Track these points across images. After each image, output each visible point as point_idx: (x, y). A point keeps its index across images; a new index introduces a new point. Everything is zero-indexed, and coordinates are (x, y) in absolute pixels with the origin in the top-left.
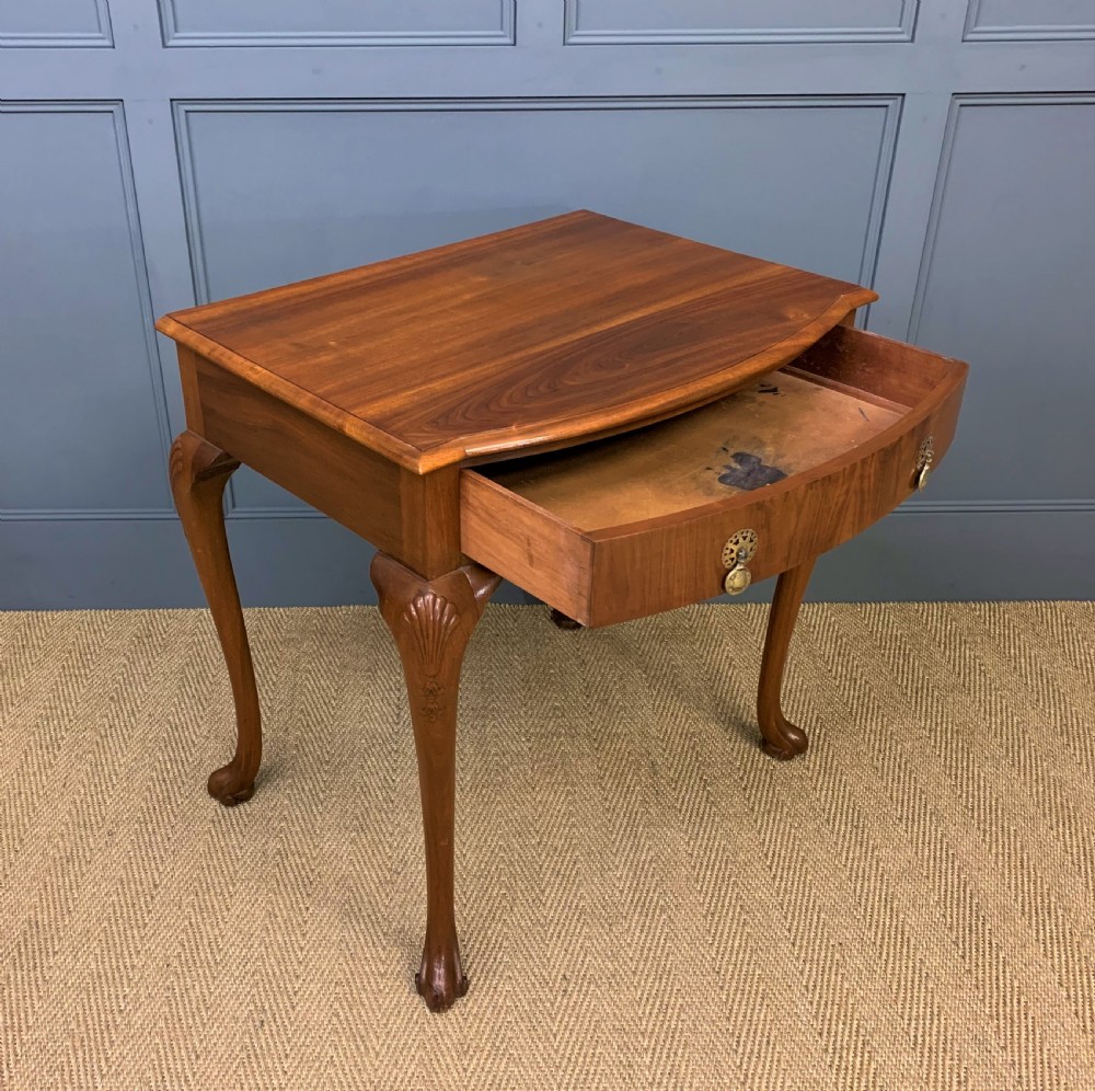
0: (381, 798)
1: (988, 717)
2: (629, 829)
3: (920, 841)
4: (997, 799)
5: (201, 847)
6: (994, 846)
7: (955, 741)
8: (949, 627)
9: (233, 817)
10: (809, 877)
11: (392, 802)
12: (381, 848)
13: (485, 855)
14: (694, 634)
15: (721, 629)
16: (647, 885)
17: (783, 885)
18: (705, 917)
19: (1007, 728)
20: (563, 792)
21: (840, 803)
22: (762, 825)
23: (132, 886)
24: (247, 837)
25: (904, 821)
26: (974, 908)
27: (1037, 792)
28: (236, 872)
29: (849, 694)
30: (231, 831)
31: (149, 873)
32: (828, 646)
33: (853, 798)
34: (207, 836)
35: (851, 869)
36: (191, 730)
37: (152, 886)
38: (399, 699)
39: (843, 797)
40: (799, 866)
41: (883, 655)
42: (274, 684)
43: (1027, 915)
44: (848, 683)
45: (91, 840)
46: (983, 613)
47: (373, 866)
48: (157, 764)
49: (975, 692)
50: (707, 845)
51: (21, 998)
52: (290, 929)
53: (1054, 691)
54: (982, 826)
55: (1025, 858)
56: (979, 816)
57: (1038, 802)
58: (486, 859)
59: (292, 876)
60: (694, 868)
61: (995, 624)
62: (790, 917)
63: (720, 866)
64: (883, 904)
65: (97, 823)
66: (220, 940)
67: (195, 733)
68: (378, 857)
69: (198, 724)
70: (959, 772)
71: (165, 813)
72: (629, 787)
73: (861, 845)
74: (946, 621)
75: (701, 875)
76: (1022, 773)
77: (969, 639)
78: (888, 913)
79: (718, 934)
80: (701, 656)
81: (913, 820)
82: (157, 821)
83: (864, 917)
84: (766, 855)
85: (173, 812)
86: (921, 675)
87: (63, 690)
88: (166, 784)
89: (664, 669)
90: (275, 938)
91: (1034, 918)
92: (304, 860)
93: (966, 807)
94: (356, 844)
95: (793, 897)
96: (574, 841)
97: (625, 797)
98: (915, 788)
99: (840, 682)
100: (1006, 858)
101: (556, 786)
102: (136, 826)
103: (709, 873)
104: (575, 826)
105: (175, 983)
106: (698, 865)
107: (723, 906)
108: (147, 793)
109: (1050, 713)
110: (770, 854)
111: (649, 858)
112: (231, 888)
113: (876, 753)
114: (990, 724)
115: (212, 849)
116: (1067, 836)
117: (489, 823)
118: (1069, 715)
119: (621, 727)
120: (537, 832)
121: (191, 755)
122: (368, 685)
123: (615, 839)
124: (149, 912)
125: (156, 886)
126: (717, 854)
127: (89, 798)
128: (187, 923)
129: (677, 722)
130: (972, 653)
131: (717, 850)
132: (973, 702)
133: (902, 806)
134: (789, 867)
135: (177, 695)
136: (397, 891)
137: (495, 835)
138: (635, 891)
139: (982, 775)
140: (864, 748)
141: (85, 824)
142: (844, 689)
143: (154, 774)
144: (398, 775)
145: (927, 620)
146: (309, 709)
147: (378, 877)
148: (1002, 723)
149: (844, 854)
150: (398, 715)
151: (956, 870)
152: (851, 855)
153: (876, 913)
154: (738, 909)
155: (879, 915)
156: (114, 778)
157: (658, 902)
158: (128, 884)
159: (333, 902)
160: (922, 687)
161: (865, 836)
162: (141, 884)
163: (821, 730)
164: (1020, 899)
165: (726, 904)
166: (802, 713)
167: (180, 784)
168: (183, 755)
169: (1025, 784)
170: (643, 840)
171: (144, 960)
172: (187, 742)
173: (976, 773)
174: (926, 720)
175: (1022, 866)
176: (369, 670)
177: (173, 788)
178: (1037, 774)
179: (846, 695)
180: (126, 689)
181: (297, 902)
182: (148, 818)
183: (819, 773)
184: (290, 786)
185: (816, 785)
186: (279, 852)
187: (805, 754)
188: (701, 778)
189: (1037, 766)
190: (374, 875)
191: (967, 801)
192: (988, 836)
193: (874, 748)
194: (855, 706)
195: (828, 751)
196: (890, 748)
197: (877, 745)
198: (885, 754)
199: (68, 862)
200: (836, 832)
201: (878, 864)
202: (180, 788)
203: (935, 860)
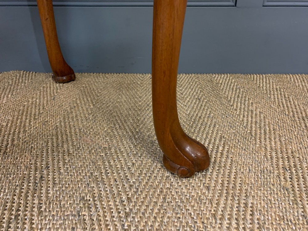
29: (247, 120)
44: (246, 113)
99: (240, 112)
140: (267, 165)
142: (244, 116)
163: (224, 147)
166: (208, 133)
179: (245, 121)
183: (221, 195)
187: (207, 170)
193: (278, 165)
194: (254, 129)
195: (231, 167)
196: (295, 166)
197: (281, 163)
198: (291, 173)
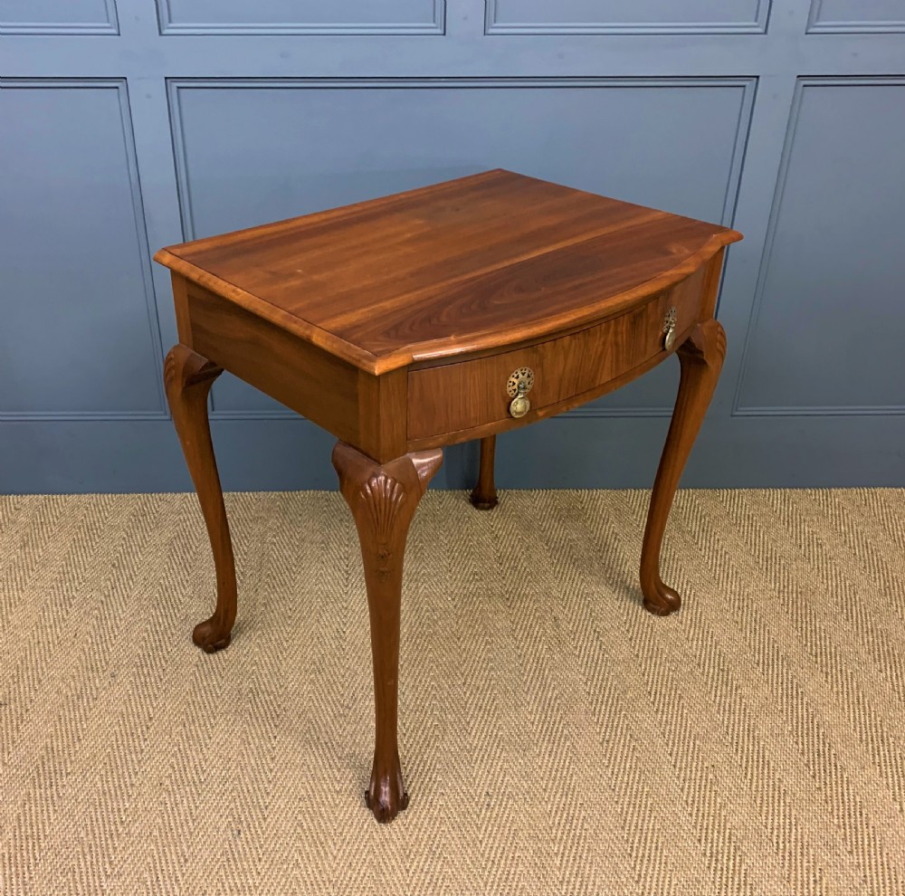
0: (334, 647)
1: (825, 581)
2: (537, 672)
3: (775, 682)
4: (836, 648)
5: (188, 687)
6: (835, 685)
7: (799, 600)
8: (791, 508)
9: (213, 662)
10: (685, 711)
11: (343, 649)
12: (335, 688)
13: (420, 693)
14: (586, 514)
15: (607, 510)
16: (553, 718)
17: (664, 719)
18: (602, 744)
19: (841, 589)
20: (482, 641)
21: (708, 650)
22: (645, 669)
23: (131, 718)
25: (761, 665)
26: (821, 737)
27: (868, 642)
28: (216, 707)
29: (712, 562)
30: (212, 673)
31: (145, 709)
32: (694, 524)
33: (719, 647)
34: (192, 677)
35: (720, 704)
36: (179, 591)
37: (147, 719)
38: (347, 566)
39: (711, 646)
40: (676, 702)
41: (739, 531)
42: (246, 554)
43: (864, 743)
44: (711, 554)
45: (97, 681)
46: (817, 497)
47: (329, 702)
48: (151, 618)
49: (814, 561)
50: (601, 685)
51: (39, 811)
52: (261, 754)
53: (877, 560)
54: (824, 669)
55: (861, 695)
56: (822, 661)
57: (869, 650)
58: (421, 696)
59: (262, 711)
60: (591, 703)
61: (827, 506)
62: (670, 744)
63: (613, 702)
64: (746, 733)
66: (203, 763)
67: (182, 593)
68: (333, 694)
69: (184, 586)
70: (804, 626)
71: (157, 659)
72: (536, 638)
73: (727, 685)
74: (789, 503)
75: (597, 710)
76: (855, 627)
77: (808, 519)
78: (751, 741)
79: (613, 758)
80: (592, 532)
81: (768, 665)
82: (151, 665)
83: (732, 744)
84: (650, 693)
85: (164, 658)
86: (770, 547)
87: (74, 559)
88: (158, 636)
89: (562, 542)
90: (249, 761)
91: (870, 745)
92: (272, 697)
93: (811, 654)
94: (314, 684)
95: (673, 728)
96: (493, 682)
97: (534, 646)
98: (769, 639)
99: (705, 552)
100: (845, 696)
101: (477, 637)
102: (134, 669)
103: (603, 708)
104: (493, 669)
105: (167, 799)
106: (595, 701)
107: (616, 735)
108: (143, 643)
109: (875, 578)
110: (653, 693)
111: (555, 695)
112: (212, 720)
113: (736, 609)
114: (828, 586)
115: (197, 689)
116: (894, 678)
117: (423, 666)
118: (891, 579)
119: (528, 589)
120: (462, 674)
121: (179, 611)
122: (323, 555)
123: (526, 680)
124: (145, 740)
125: (151, 719)
126: (610, 692)
127: (95, 647)
128: (176, 749)
129: (574, 585)
130: (810, 530)
131: (610, 689)
132: (813, 569)
133: (759, 653)
134: (669, 704)
135: (167, 563)
136: (349, 723)
137: (428, 677)
138: (544, 723)
139: (823, 627)
140: (726, 605)
141: (92, 668)
142: (709, 558)
143: (148, 626)
144: (348, 628)
145: (773, 502)
146: (274, 574)
147: (333, 711)
148: (837, 586)
149: (713, 692)
150: (347, 579)
151: (805, 705)
152: (719, 693)
153: (741, 741)
154: (628, 737)
155: (743, 742)
156: (116, 630)
157: (562, 731)
158: (128, 717)
159: (296, 732)
160: (771, 557)
161: (730, 677)
162: (139, 717)
163: (691, 591)
164: (858, 729)
165: (619, 733)
166: (675, 578)
167: (170, 635)
168: (172, 611)
169: (858, 635)
170: (549, 681)
171: (141, 779)
172: (175, 601)
173: (818, 626)
174: (775, 584)
175: (858, 701)
176: (323, 542)
177: (164, 638)
178: (867, 627)
179: (710, 564)
180: (125, 558)
181: (266, 731)
182: (144, 663)
183: (691, 626)
184: (259, 636)
185: (688, 636)
186: (251, 691)
187: (679, 610)
188: (595, 631)
189: (867, 620)
190: (329, 709)
191: (812, 649)
192: (829, 677)
193: (734, 606)
194: (718, 572)
195: (697, 608)
196: (747, 606)
197: (737, 604)
198: (743, 611)
199: (78, 698)
200: (706, 674)
201: (741, 700)
202: (169, 638)
203: (787, 697)
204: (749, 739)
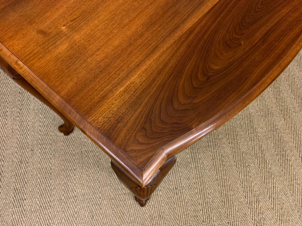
5: (62, 152)
10: (239, 142)
24: (75, 146)
28: (74, 161)
30: (70, 144)
31: (48, 165)
34: (63, 147)
37: (50, 169)
40: (236, 138)
45: (26, 153)
51: (19, 218)
59: (92, 160)
65: (27, 146)
71: (47, 140)
82: (46, 143)
85: (50, 139)
88: (45, 128)
102: (40, 146)
103: (211, 144)
108: (40, 132)
110: (228, 135)
112: (74, 167)
115: (65, 153)
127: (22, 136)
138: (192, 153)
156: (28, 127)
167: (50, 127)
182: (42, 142)
199: (21, 163)
200: (245, 123)
201: (257, 135)
202: (50, 129)
203: (272, 131)
204: (260, 152)
